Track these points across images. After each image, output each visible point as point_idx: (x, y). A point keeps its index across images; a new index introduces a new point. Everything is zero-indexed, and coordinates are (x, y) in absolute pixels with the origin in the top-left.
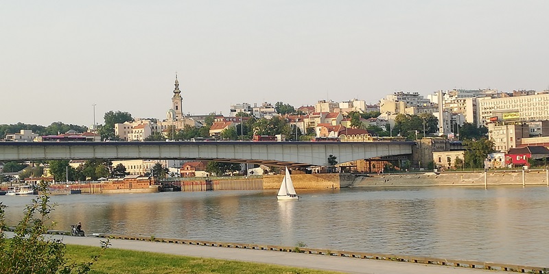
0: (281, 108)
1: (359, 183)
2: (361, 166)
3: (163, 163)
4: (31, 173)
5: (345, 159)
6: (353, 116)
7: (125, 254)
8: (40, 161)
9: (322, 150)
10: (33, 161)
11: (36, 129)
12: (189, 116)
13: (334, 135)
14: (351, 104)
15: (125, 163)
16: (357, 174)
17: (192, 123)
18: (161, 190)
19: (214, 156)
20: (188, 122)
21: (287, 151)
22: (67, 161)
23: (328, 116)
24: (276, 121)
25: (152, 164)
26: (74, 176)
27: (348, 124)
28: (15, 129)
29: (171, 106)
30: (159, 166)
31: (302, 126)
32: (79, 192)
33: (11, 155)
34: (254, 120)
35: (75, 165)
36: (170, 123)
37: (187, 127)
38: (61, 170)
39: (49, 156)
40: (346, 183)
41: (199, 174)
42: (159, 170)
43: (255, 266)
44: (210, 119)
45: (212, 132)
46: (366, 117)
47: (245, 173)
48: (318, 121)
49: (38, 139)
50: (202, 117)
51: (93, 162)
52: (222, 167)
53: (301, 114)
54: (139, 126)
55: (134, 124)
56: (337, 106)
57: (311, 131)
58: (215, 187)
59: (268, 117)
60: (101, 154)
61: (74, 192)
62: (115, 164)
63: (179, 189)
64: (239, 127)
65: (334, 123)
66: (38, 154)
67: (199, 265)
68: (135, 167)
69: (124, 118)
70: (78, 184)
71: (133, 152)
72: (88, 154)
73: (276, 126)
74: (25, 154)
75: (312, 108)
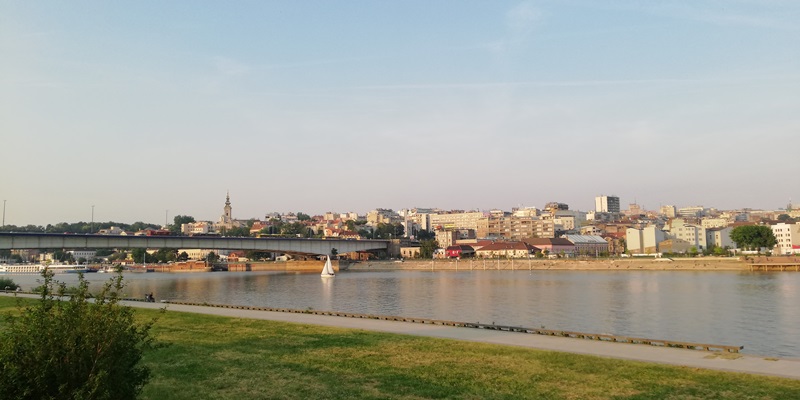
0: (301, 217)
1: (352, 267)
2: (354, 256)
3: (215, 251)
4: (118, 257)
5: (343, 251)
6: (349, 223)
7: (183, 315)
8: (125, 249)
9: (327, 244)
10: (119, 249)
11: (123, 226)
12: (235, 220)
13: (336, 235)
14: (348, 215)
15: (188, 251)
16: (351, 261)
17: (238, 225)
18: (213, 270)
19: (252, 247)
20: (235, 224)
21: (304, 245)
22: (144, 250)
23: (332, 222)
24: (297, 225)
25: (207, 252)
26: (150, 259)
27: (346, 228)
28: (107, 226)
29: (223, 213)
30: (212, 253)
31: (315, 229)
32: (153, 271)
33: (103, 244)
34: (282, 224)
35: (151, 252)
36: (222, 224)
37: (234, 227)
38: (140, 256)
39: (131, 245)
40: (343, 267)
41: (241, 259)
42: (212, 256)
43: (277, 323)
44: (251, 223)
45: (252, 231)
46: (358, 223)
47: (274, 259)
48: (326, 225)
49: (123, 234)
50: (245, 221)
51: (164, 250)
52: (258, 255)
53: (314, 221)
54: (200, 226)
55: (196, 225)
56: (339, 216)
57: (321, 232)
58: (253, 268)
59: (292, 222)
60: (170, 244)
61: (148, 271)
62: (180, 252)
63: (226, 270)
64: (271, 228)
65: (336, 227)
66: (124, 244)
67: (237, 323)
68: (195, 253)
69: (188, 220)
70: (152, 265)
71: (194, 244)
72: (161, 244)
73: (297, 228)
74: (113, 244)
75: (322, 217)
